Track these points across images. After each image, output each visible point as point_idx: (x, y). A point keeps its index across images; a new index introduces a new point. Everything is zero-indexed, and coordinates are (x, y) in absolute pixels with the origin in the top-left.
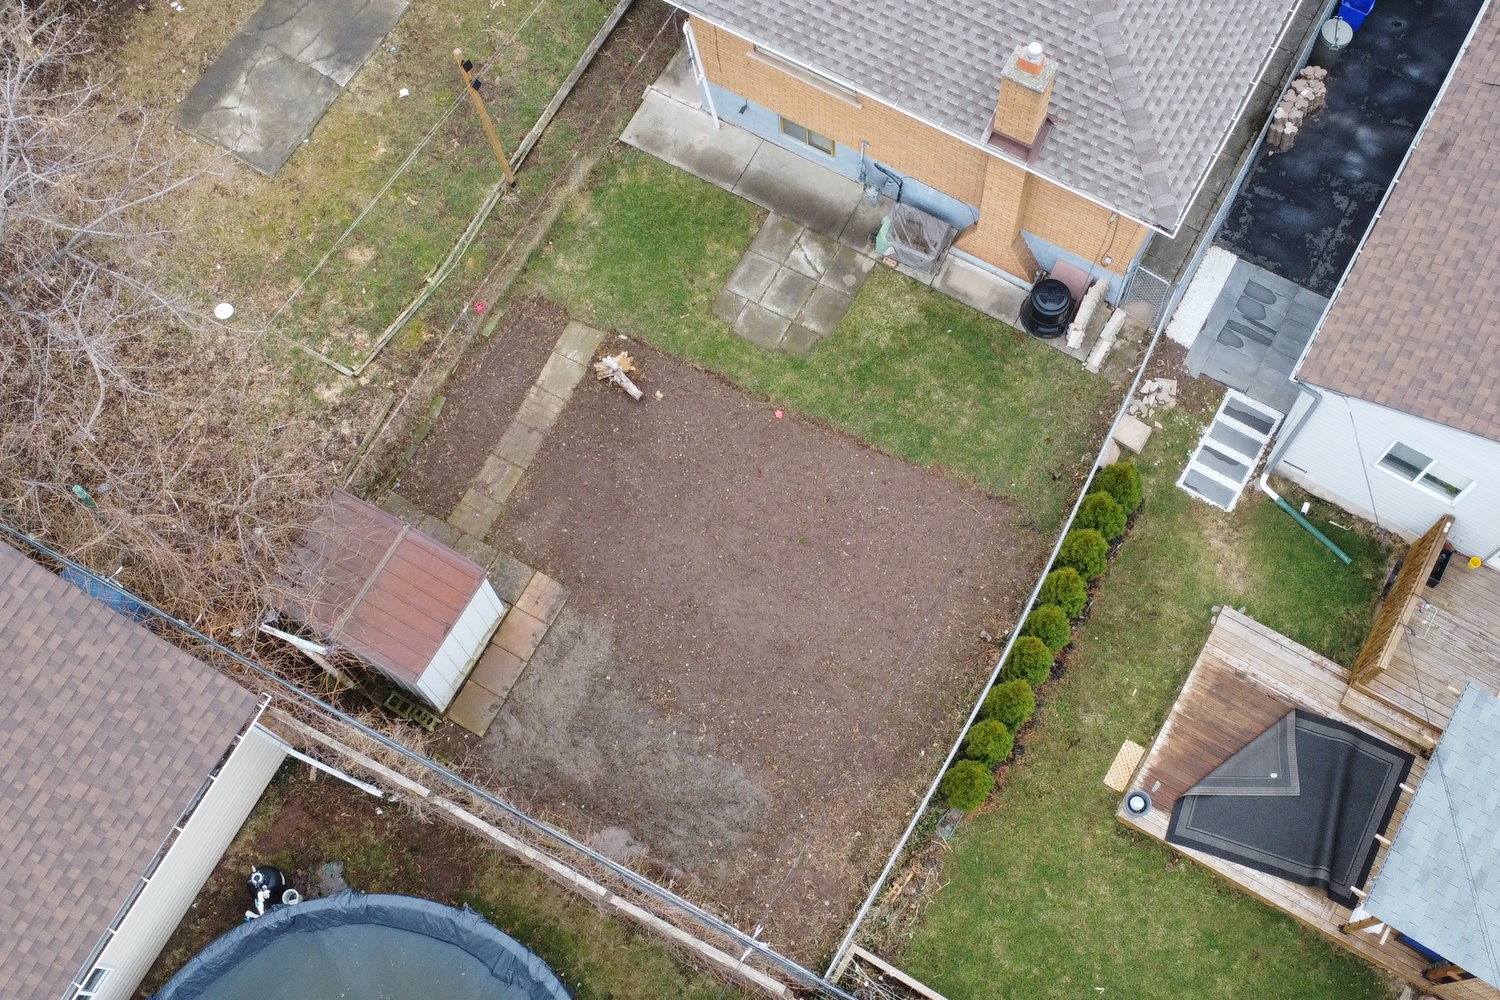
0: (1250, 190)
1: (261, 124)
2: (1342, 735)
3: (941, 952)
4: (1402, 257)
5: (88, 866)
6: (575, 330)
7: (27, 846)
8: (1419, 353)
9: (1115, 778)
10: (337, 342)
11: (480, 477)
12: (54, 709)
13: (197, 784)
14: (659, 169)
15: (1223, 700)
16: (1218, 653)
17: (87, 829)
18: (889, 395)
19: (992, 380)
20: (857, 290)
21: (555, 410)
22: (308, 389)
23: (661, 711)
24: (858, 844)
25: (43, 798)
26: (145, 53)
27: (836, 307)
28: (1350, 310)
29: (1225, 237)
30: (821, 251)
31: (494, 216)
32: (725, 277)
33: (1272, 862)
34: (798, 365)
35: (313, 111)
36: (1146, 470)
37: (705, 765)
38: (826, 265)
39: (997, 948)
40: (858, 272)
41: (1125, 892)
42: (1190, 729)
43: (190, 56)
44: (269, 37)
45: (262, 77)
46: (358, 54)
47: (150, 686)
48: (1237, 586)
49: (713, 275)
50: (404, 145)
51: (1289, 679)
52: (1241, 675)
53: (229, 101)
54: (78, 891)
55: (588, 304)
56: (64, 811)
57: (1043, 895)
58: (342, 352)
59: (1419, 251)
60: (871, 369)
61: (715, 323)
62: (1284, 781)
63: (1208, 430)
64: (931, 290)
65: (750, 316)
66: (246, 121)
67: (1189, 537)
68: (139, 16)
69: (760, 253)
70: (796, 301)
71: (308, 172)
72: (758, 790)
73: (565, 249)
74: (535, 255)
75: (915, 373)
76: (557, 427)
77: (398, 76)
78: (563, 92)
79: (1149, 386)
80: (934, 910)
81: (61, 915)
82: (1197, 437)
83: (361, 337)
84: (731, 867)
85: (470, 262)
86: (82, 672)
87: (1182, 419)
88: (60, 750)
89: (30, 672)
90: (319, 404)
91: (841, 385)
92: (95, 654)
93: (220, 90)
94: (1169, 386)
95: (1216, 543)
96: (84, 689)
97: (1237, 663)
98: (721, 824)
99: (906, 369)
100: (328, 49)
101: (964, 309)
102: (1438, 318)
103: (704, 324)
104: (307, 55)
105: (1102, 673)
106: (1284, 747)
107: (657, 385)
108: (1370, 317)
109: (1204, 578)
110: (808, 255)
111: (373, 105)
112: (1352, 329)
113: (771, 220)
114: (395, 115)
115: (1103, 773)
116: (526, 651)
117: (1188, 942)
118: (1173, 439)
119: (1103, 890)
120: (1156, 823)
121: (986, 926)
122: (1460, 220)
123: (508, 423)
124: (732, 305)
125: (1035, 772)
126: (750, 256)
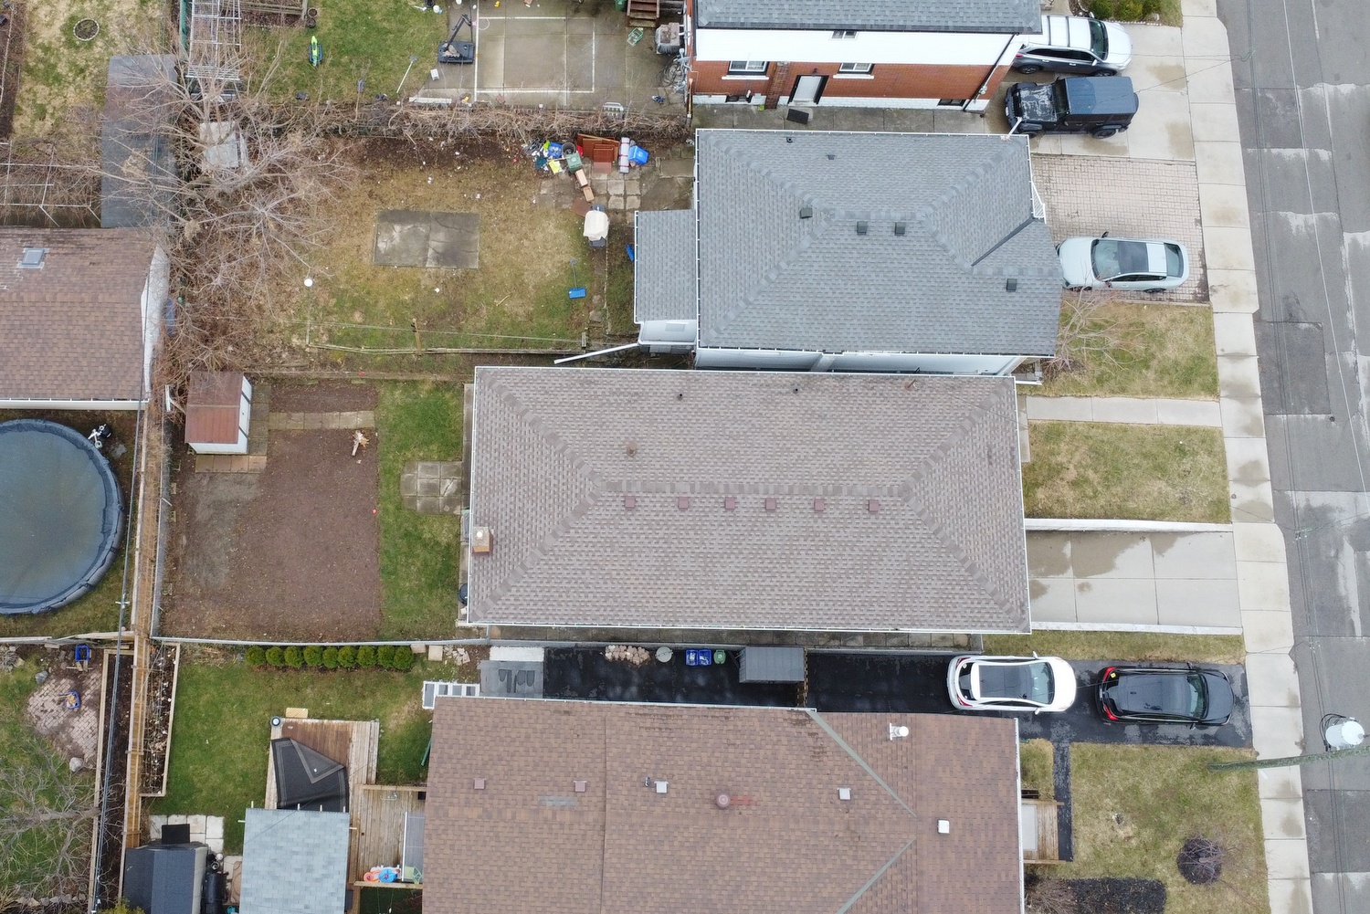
0: (578, 652)
1: (394, 245)
2: (344, 789)
3: (194, 677)
4: (505, 715)
5: (64, 381)
6: (370, 415)
7: (59, 359)
8: (460, 737)
9: (290, 711)
10: (318, 331)
11: (293, 414)
12: (103, 341)
13: (108, 396)
14: (459, 407)
15: (337, 739)
16: (355, 728)
17: (75, 373)
18: (405, 549)
19: (432, 586)
20: (443, 514)
21: (334, 426)
22: (293, 332)
23: (235, 531)
24: (221, 628)
25: (75, 355)
26: (402, 182)
27: (432, 509)
28: (473, 705)
29: (549, 652)
30: (454, 491)
31: (404, 356)
32: (423, 459)
33: (282, 784)
34: (399, 508)
35: (410, 261)
36: (424, 665)
37: (223, 558)
38: (449, 496)
39: (205, 698)
40: (452, 510)
41: (248, 735)
42: (319, 730)
43: (410, 199)
44: (433, 225)
45: (415, 233)
46: (443, 264)
47: (127, 364)
48: (392, 724)
49: (421, 454)
50: (414, 305)
51: (357, 760)
52: (350, 740)
53: (397, 228)
54: (56, 382)
55: (383, 414)
56: (76, 363)
57: (233, 705)
58: (314, 335)
59: (510, 721)
60: (413, 537)
61: (400, 466)
62: (315, 775)
63: (455, 684)
64: (459, 543)
65: (411, 478)
66: (392, 239)
67: (403, 697)
68: (417, 169)
69: (441, 468)
70: (426, 492)
71: (383, 276)
72: (223, 581)
73: (405, 390)
74: (396, 381)
75: (418, 555)
76: (327, 431)
77: (444, 283)
78: (471, 350)
79: (461, 651)
80: (209, 667)
81: (46, 382)
82: (450, 680)
83: (325, 338)
84: (191, 586)
85: (379, 359)
86: (118, 342)
87: (454, 671)
88: (92, 351)
89: (109, 327)
90: (289, 340)
91: (400, 528)
92: (126, 342)
93: (401, 221)
94: (466, 658)
95: (406, 708)
96: (114, 346)
97: (355, 737)
98: (204, 574)
99: (419, 550)
100: (440, 251)
101: (457, 560)
102: (479, 738)
103: (398, 462)
104: (433, 244)
105: (330, 687)
106: (328, 769)
107: (363, 459)
108: (472, 714)
109: (388, 710)
110: (449, 486)
111: (426, 282)
112: (464, 709)
113: (458, 463)
114: (426, 293)
115: (290, 706)
116: (235, 469)
117: (240, 767)
118: (443, 671)
119: (245, 727)
120: (276, 734)
121: (211, 689)
122: (530, 731)
123: (319, 412)
124: (412, 468)
125: (279, 681)
126: (438, 464)
